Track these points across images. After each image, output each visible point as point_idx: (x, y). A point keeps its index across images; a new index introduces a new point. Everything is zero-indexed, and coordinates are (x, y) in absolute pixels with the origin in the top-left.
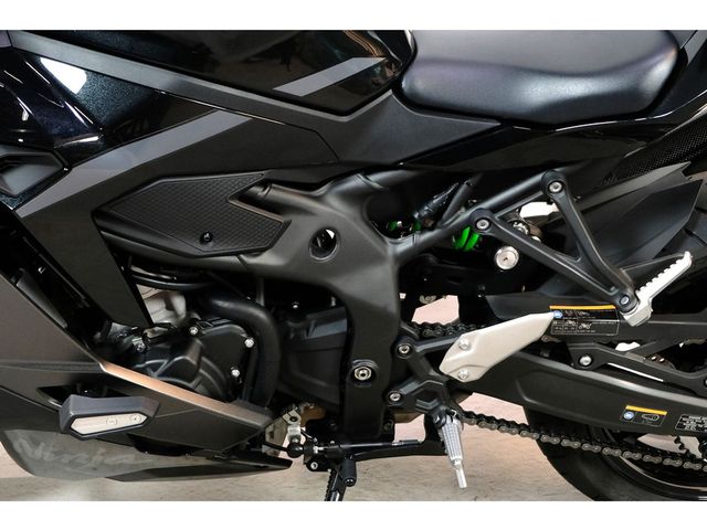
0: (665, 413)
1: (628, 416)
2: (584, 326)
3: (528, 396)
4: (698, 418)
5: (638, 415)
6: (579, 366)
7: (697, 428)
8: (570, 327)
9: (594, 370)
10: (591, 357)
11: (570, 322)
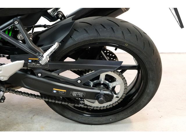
0: (65, 91)
1: (55, 92)
2: (38, 64)
3: (26, 85)
4: (76, 93)
5: (57, 91)
6: (38, 76)
7: (77, 95)
8: (33, 65)
9: (43, 78)
10: (41, 74)
11: (33, 63)
